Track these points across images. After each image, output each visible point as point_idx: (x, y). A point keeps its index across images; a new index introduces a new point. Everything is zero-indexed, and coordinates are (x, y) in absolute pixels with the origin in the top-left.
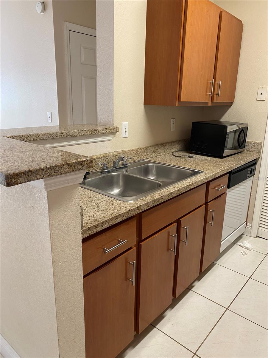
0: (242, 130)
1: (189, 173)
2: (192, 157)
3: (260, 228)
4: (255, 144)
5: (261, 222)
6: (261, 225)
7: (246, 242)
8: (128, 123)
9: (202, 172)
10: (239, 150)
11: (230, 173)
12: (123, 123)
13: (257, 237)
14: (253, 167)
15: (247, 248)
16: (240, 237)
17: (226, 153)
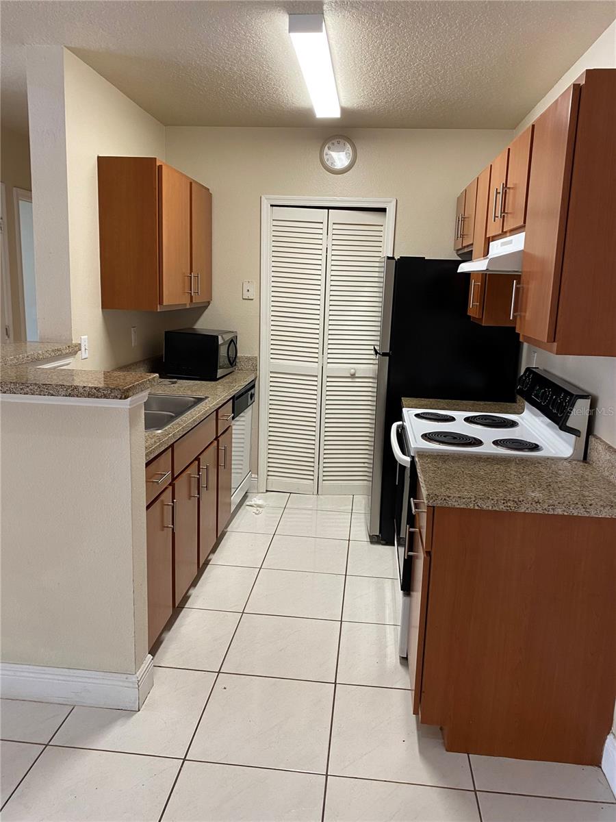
0: (232, 341)
1: (191, 401)
2: (175, 383)
3: (269, 477)
4: (249, 359)
5: (270, 469)
6: (270, 473)
7: (255, 500)
8: (86, 337)
9: (207, 398)
10: (231, 370)
11: (233, 398)
12: (82, 337)
13: (267, 491)
14: (252, 391)
15: (259, 506)
16: (245, 497)
17: (220, 372)
